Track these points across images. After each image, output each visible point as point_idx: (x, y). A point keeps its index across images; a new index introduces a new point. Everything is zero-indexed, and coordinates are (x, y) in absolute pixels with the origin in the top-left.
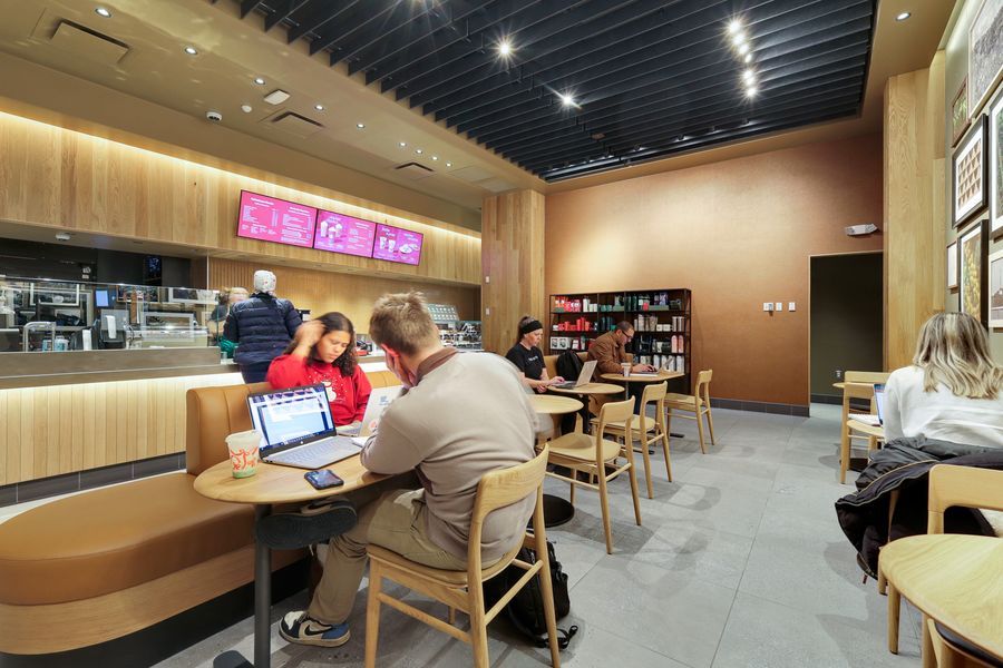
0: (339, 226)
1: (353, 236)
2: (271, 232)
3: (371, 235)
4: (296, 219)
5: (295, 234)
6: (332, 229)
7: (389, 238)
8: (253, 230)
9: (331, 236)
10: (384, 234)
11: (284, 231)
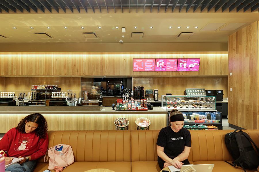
0: (163, 63)
1: (168, 65)
2: (142, 69)
3: (176, 63)
4: (149, 63)
6: (161, 64)
7: (183, 63)
8: (137, 69)
9: (161, 66)
10: (181, 62)
11: (145, 68)
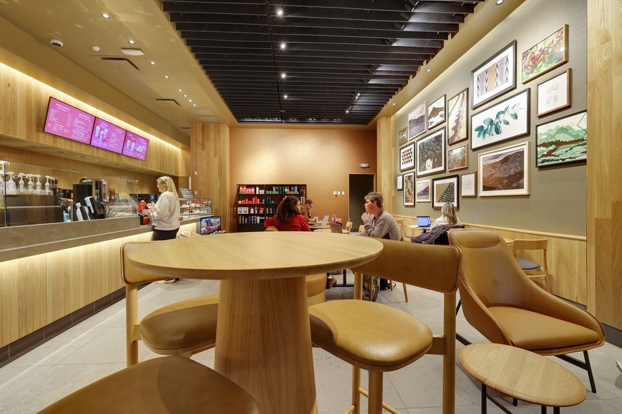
0: (106, 130)
1: (113, 138)
2: (66, 131)
3: (123, 138)
4: (82, 123)
5: (80, 134)
6: (102, 132)
7: (132, 141)
8: (55, 128)
9: (101, 137)
11: (74, 131)
